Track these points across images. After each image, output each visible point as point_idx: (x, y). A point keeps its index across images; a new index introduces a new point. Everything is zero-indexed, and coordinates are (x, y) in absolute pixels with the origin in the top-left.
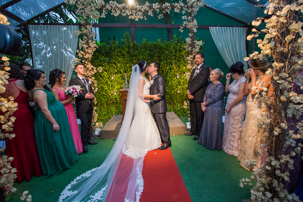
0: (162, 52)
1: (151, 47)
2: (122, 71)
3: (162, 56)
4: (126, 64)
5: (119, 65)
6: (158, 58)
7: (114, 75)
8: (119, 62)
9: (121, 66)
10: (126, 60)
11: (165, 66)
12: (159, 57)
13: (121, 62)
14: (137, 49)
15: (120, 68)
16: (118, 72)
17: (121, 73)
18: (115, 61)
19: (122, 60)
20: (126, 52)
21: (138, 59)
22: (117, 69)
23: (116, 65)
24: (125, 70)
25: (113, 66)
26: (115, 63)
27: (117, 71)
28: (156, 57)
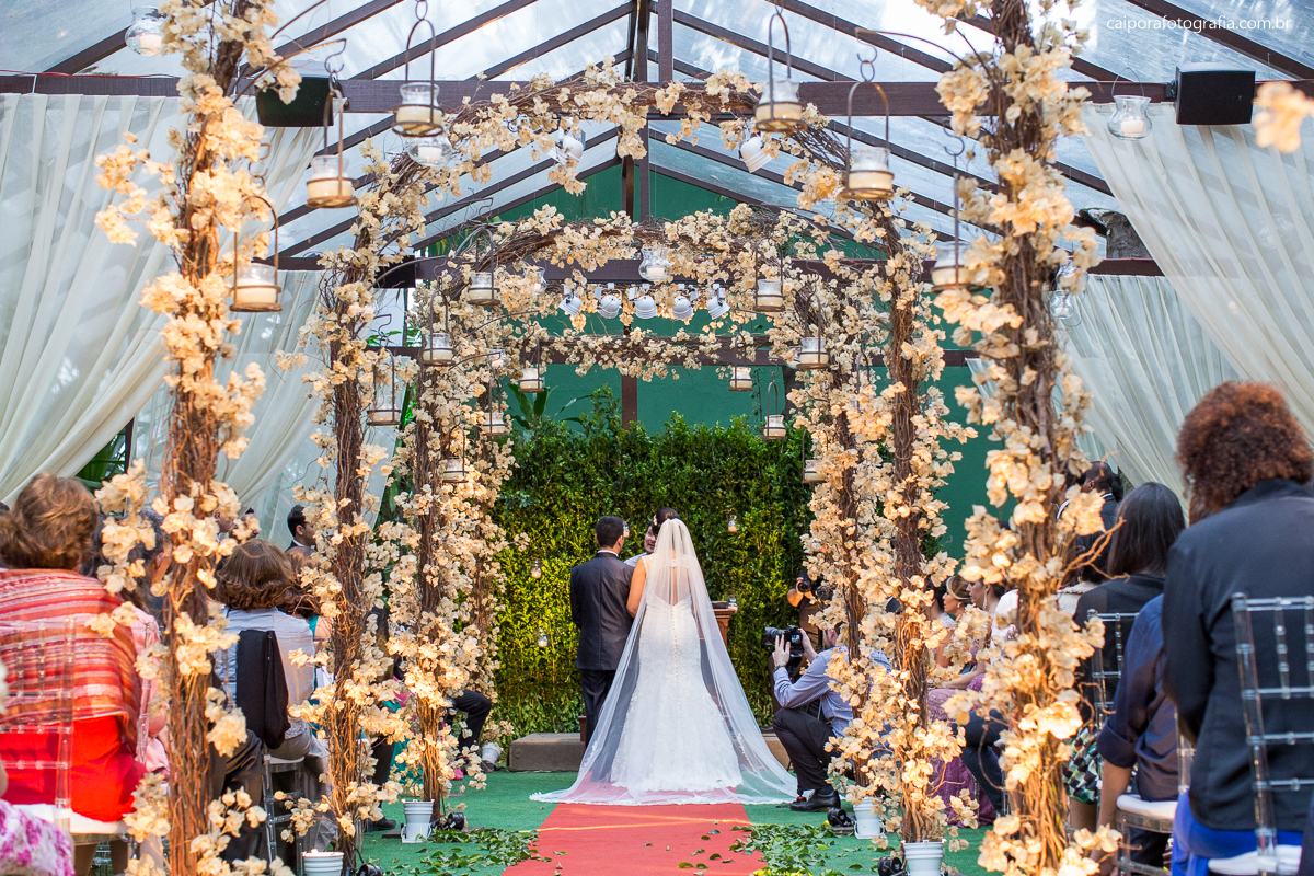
0: (751, 468)
1: (703, 448)
2: (577, 547)
3: (748, 487)
4: (594, 516)
5: (565, 519)
6: (731, 494)
7: (546, 562)
8: (565, 508)
9: (574, 523)
10: (595, 500)
11: (760, 528)
12: (737, 489)
13: (575, 508)
14: (645, 456)
15: (568, 533)
16: (562, 550)
17: (571, 552)
18: (551, 505)
19: (580, 501)
20: (598, 468)
21: (648, 498)
22: (555, 534)
23: (552, 521)
24: (591, 543)
25: (541, 523)
26: (548, 511)
27: (558, 543)
28: (723, 488)
